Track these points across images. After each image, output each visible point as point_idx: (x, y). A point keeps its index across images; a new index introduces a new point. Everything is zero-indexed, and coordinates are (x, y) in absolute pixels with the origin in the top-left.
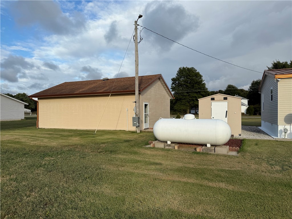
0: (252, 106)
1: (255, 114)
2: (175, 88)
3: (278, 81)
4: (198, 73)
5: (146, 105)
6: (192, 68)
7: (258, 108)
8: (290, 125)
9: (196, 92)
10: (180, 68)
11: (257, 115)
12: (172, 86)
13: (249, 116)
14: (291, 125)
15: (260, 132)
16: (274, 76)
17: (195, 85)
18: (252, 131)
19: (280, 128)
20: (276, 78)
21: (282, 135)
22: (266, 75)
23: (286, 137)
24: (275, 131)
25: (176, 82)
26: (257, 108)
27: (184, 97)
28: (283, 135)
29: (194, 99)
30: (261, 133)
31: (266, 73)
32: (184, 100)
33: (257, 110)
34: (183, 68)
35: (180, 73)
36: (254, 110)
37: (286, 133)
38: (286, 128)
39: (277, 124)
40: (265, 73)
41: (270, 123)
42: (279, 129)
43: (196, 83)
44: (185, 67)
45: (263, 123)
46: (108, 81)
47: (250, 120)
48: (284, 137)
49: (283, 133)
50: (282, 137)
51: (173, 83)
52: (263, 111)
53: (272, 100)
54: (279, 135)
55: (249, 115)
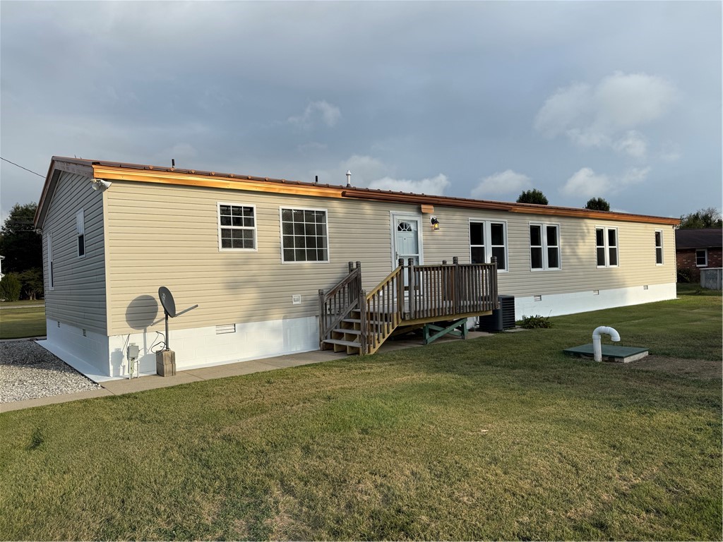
0: (15, 276)
1: (24, 297)
3: (103, 188)
7: (33, 279)
8: (143, 331)
11: (29, 299)
13: (8, 303)
14: (145, 332)
15: (44, 360)
16: (89, 170)
18: (15, 363)
19: (116, 343)
20: (96, 176)
21: (121, 367)
22: (58, 173)
23: (135, 374)
24: (98, 357)
26: (30, 280)
28: (124, 367)
30: (49, 369)
31: (58, 166)
33: (28, 285)
36: (20, 286)
37: (136, 360)
38: (132, 345)
39: (104, 332)
40: (56, 163)
41: (77, 326)
42: (112, 350)
45: (51, 326)
47: (10, 315)
48: (127, 374)
49: (125, 362)
50: (121, 374)
52: (51, 288)
53: (82, 252)
54: (111, 367)
55: (6, 301)
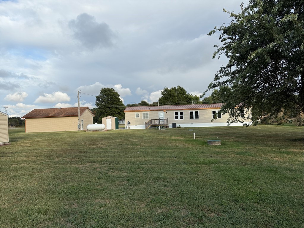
2: (99, 104)
4: (117, 93)
5: (82, 120)
6: (112, 89)
9: (115, 108)
10: (102, 89)
12: (96, 102)
17: (114, 102)
25: (99, 99)
27: (106, 111)
29: (114, 112)
32: (106, 114)
34: (105, 88)
35: (102, 92)
43: (115, 101)
44: (106, 88)
46: (62, 109)
51: (97, 100)
